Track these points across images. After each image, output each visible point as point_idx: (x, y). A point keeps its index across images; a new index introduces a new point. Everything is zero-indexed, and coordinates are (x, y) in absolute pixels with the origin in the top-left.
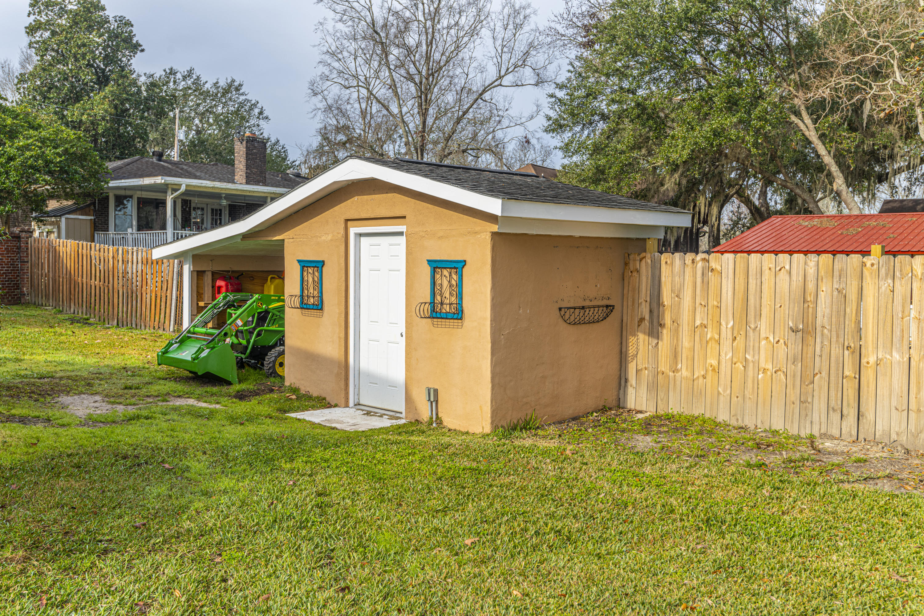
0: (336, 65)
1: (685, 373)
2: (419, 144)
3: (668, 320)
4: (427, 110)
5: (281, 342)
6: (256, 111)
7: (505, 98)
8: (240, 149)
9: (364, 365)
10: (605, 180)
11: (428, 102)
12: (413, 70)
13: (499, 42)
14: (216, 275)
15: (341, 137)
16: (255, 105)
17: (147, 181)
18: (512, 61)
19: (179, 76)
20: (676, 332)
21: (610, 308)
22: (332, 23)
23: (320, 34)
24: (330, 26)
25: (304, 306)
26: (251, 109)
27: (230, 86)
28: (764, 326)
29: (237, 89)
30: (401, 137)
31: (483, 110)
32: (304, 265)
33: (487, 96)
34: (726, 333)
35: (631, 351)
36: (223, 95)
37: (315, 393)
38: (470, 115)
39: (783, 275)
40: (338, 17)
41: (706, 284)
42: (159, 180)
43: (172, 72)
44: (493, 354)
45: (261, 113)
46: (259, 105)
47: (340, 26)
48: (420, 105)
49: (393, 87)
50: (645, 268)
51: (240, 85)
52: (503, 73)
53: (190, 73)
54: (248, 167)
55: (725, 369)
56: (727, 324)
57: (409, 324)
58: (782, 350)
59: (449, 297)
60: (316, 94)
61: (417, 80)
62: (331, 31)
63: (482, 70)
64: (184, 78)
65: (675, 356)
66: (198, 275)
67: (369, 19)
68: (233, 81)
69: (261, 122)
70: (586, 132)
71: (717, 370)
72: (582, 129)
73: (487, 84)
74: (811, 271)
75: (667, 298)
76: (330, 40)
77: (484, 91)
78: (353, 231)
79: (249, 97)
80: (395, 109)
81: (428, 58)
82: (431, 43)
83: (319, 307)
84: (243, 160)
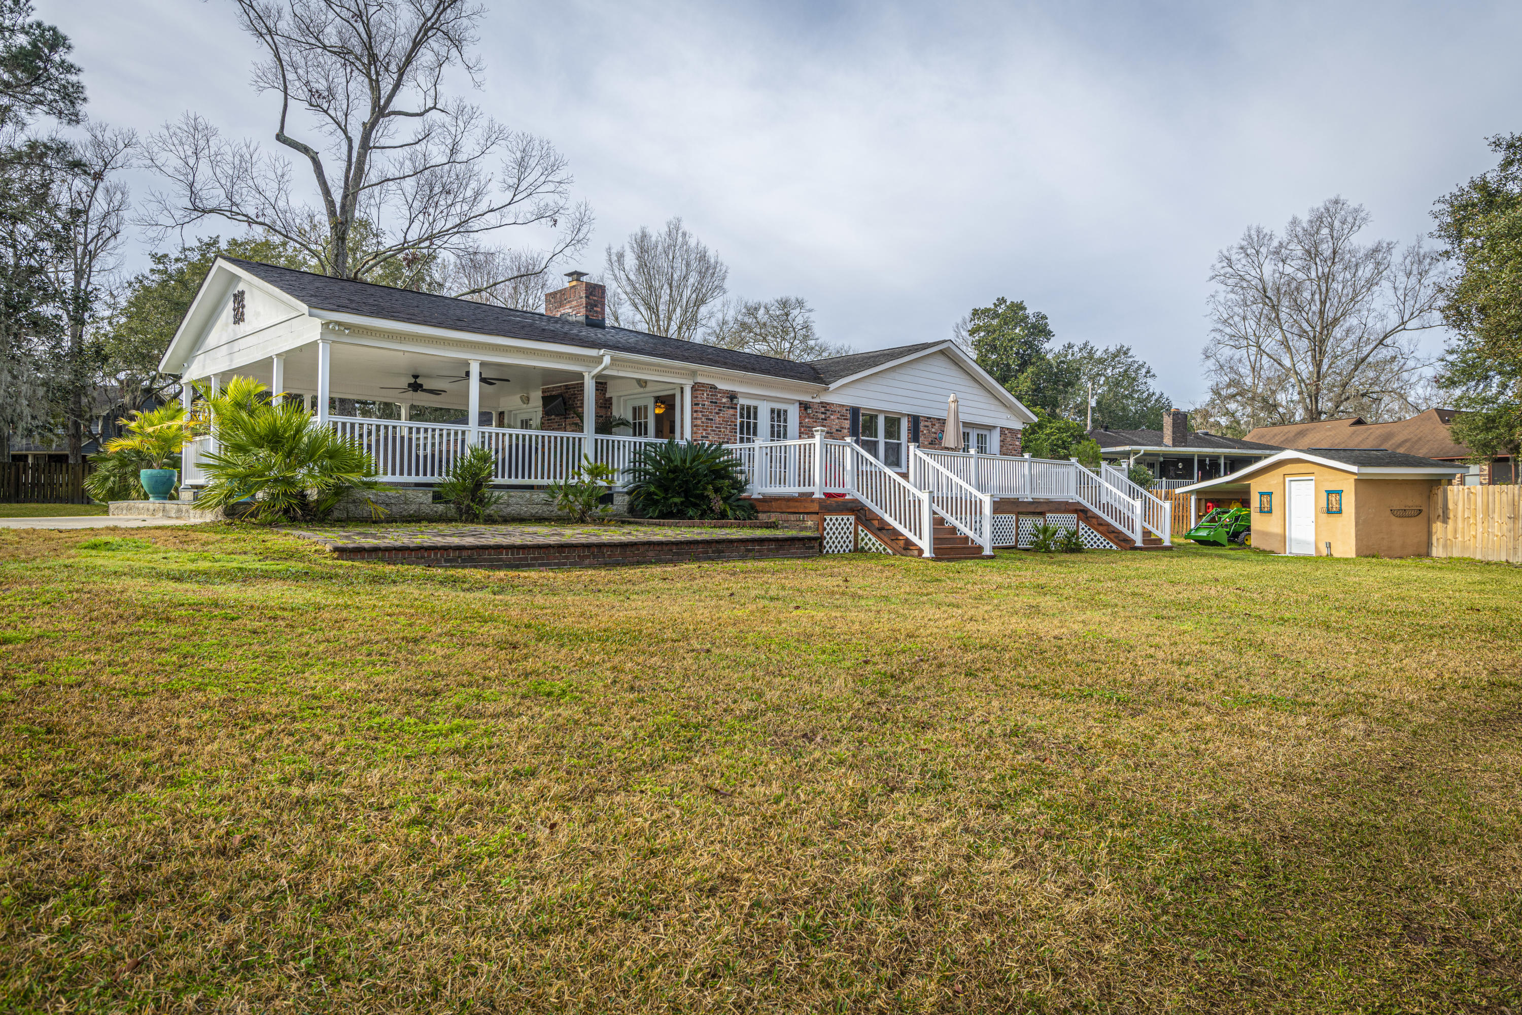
0: (1228, 330)
1: (1460, 539)
2: (1313, 392)
3: (1451, 515)
4: (1321, 361)
5: (1248, 529)
6: (1144, 371)
7: (1410, 342)
8: (1167, 421)
9: (1293, 536)
10: (1497, 428)
11: (1322, 353)
12: (1305, 325)
13: (1400, 292)
14: (1207, 501)
15: (1232, 390)
16: (1143, 366)
17: (1119, 449)
18: (1417, 306)
19: (1076, 349)
20: (1456, 521)
21: (1420, 511)
22: (1224, 294)
23: (1211, 305)
24: (1221, 297)
25: (1261, 511)
26: (1138, 369)
27: (1119, 351)
28: (1496, 516)
29: (1125, 353)
30: (1293, 386)
31: (1384, 353)
32: (1262, 494)
33: (1388, 341)
34: (1479, 520)
35: (1434, 530)
36: (1113, 359)
37: (1268, 549)
38: (1370, 359)
39: (1504, 495)
40: (1229, 289)
41: (1469, 499)
42: (1127, 448)
43: (1070, 346)
44: (1356, 526)
45: (1148, 372)
46: (1146, 366)
47: (1232, 296)
48: (1314, 357)
49: (1285, 343)
50: (1440, 492)
51: (1128, 349)
52: (1406, 318)
53: (1086, 345)
54: (1174, 433)
55: (1479, 536)
56: (1480, 516)
57: (1316, 517)
58: (1505, 527)
59: (1335, 506)
60: (1208, 357)
61: (1311, 334)
62: (1223, 301)
63: (1383, 317)
64: (1081, 350)
65: (1455, 531)
66: (1198, 501)
67: (1260, 287)
68: (1122, 347)
69: (1149, 380)
70: (1481, 386)
71: (1475, 537)
72: (1477, 385)
73: (1388, 330)
74: (1516, 492)
75: (1451, 506)
76: (1221, 309)
77: (1386, 337)
78: (1287, 479)
79: (1136, 359)
80: (1287, 362)
81: (1322, 312)
82: (1325, 302)
83: (1270, 511)
84: (1170, 429)
